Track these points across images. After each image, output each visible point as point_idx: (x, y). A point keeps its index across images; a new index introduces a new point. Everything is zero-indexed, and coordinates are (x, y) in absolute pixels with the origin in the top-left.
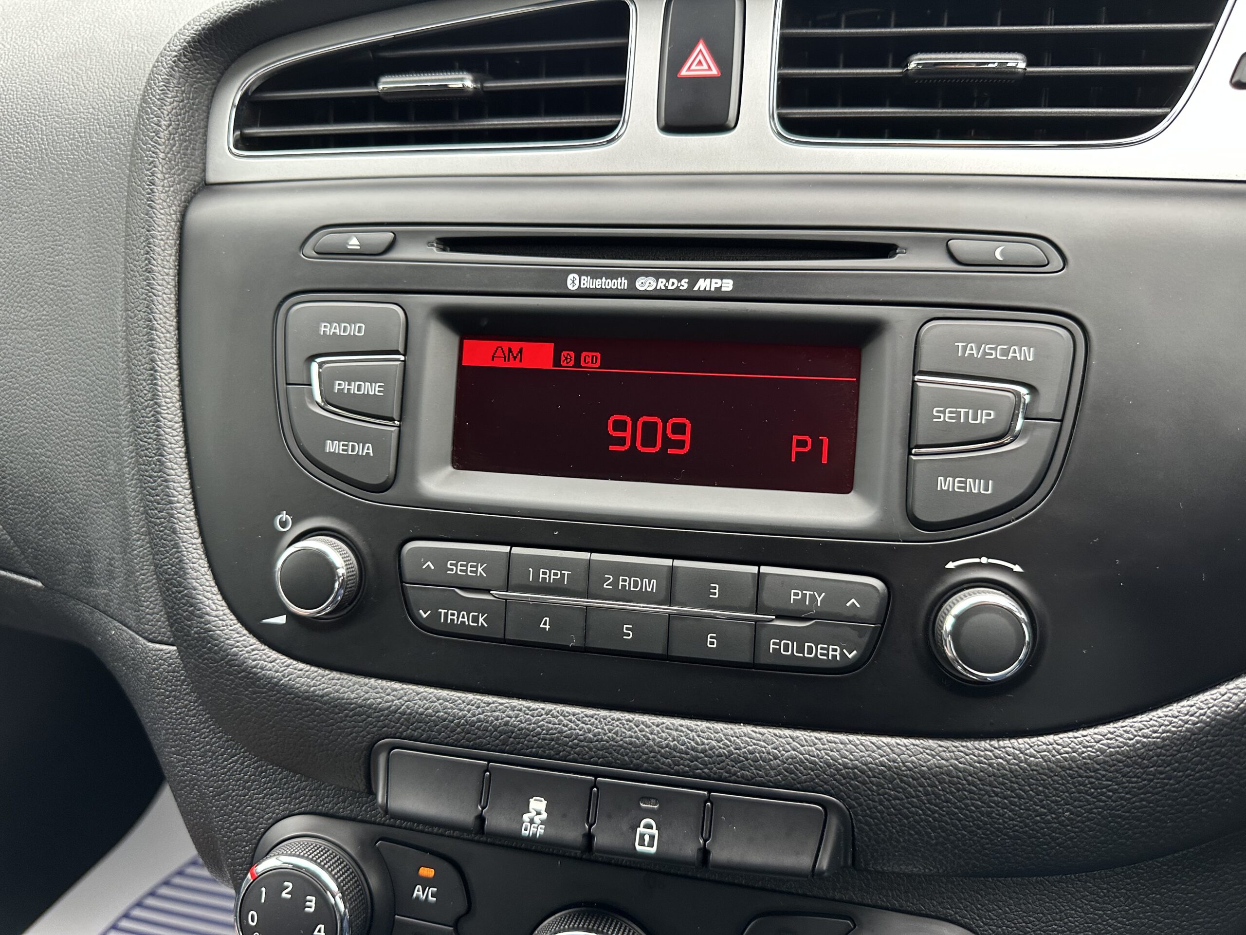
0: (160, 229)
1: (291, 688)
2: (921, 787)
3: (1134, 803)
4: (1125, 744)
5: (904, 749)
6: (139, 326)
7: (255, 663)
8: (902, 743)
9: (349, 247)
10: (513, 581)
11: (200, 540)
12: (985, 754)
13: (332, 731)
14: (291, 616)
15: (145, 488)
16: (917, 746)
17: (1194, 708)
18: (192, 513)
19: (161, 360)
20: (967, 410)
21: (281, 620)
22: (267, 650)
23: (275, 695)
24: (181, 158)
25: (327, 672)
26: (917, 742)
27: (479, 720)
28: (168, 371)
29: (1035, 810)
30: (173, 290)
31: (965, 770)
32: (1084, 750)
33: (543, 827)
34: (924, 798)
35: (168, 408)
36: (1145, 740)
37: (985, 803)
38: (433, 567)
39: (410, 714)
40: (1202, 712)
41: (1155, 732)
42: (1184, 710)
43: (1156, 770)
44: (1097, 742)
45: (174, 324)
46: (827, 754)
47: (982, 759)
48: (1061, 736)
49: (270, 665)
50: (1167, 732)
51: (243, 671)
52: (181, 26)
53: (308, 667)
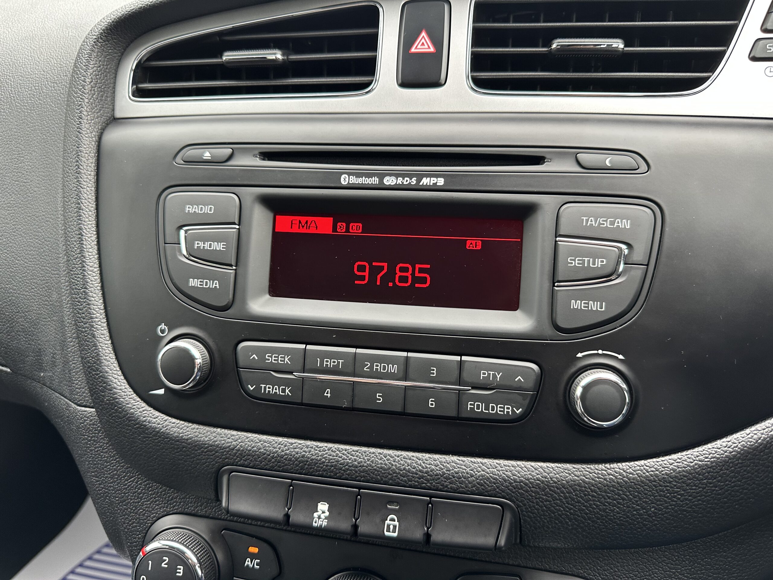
0: (85, 146)
1: (167, 434)
2: (562, 493)
3: (694, 502)
4: (688, 466)
5: (552, 470)
6: (72, 207)
7: (145, 419)
8: (549, 466)
9: (204, 158)
10: (307, 367)
11: (110, 342)
12: (602, 473)
13: (193, 461)
14: (167, 389)
15: (75, 309)
16: (560, 468)
17: (730, 442)
18: (105, 325)
19: (86, 229)
20: (589, 259)
21: (161, 392)
22: (153, 411)
23: (157, 439)
24: (99, 102)
25: (190, 424)
26: (560, 465)
27: (286, 454)
28: (90, 235)
29: (633, 507)
30: (93, 184)
31: (589, 483)
32: (663, 469)
33: (326, 521)
34: (564, 500)
35: (90, 259)
36: (700, 463)
37: (601, 503)
38: (257, 358)
39: (243, 450)
40: (735, 445)
41: (707, 458)
42: (724, 444)
43: (707, 481)
44: (671, 465)
45: (94, 206)
46: (504, 473)
47: (600, 475)
48: (649, 461)
49: (154, 420)
50: (714, 458)
51: (137, 424)
52: (99, 20)
53: (178, 421)
